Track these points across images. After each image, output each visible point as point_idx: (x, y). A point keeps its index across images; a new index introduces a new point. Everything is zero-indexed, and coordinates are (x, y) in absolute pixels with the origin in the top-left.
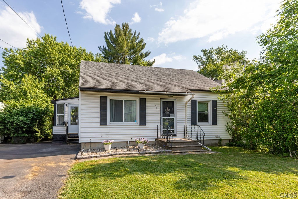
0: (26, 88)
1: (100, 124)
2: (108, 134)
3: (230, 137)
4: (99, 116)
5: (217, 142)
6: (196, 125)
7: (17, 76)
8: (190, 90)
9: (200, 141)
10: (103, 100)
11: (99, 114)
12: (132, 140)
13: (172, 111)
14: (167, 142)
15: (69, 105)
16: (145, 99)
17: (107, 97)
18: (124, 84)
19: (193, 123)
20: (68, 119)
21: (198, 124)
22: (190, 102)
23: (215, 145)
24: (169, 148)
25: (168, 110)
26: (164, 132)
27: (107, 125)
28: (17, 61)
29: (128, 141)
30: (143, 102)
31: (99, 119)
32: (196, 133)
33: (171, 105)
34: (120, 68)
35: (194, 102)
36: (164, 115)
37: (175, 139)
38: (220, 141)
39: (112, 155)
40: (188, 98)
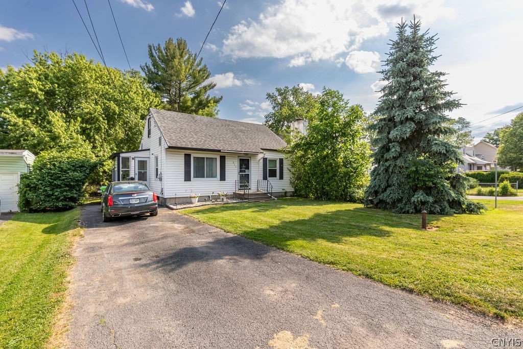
0: (61, 133)
1: (184, 180)
2: (192, 189)
3: (293, 190)
4: (184, 173)
5: (283, 194)
6: (267, 179)
7: (32, 110)
8: (262, 149)
9: (269, 193)
10: (187, 157)
11: (184, 170)
12: (214, 195)
13: (248, 168)
14: (245, 194)
15: (136, 158)
16: (225, 156)
17: (190, 155)
18: (206, 143)
19: (265, 178)
20: (135, 174)
21: (268, 178)
22: (262, 160)
23: (282, 196)
24: (246, 199)
25: (244, 166)
26: (241, 186)
27: (190, 181)
28: (34, 90)
29: (210, 195)
30: (223, 159)
31: (184, 175)
32: (266, 186)
33: (246, 162)
34: (195, 122)
35: (265, 160)
36: (241, 171)
37: (251, 192)
38: (286, 193)
39: (202, 206)
40: (260, 156)
